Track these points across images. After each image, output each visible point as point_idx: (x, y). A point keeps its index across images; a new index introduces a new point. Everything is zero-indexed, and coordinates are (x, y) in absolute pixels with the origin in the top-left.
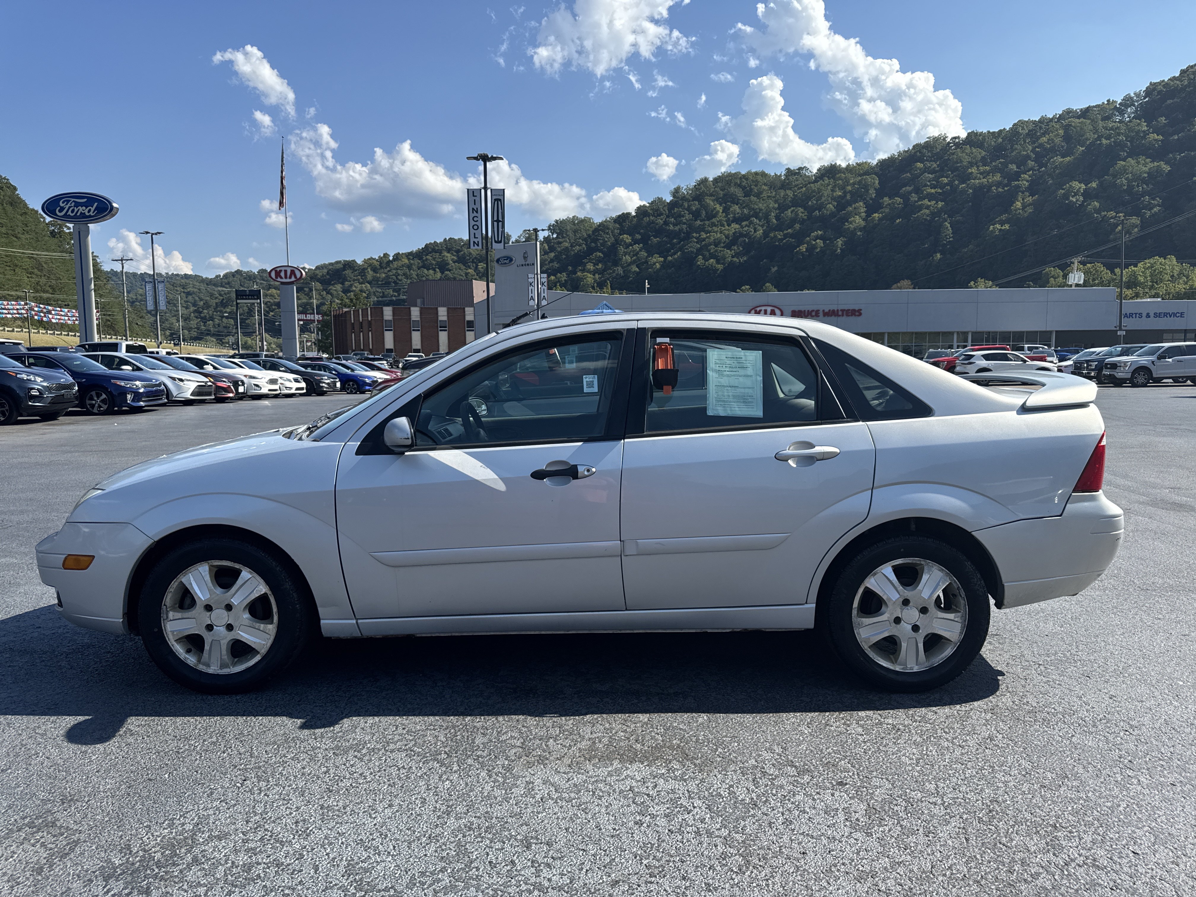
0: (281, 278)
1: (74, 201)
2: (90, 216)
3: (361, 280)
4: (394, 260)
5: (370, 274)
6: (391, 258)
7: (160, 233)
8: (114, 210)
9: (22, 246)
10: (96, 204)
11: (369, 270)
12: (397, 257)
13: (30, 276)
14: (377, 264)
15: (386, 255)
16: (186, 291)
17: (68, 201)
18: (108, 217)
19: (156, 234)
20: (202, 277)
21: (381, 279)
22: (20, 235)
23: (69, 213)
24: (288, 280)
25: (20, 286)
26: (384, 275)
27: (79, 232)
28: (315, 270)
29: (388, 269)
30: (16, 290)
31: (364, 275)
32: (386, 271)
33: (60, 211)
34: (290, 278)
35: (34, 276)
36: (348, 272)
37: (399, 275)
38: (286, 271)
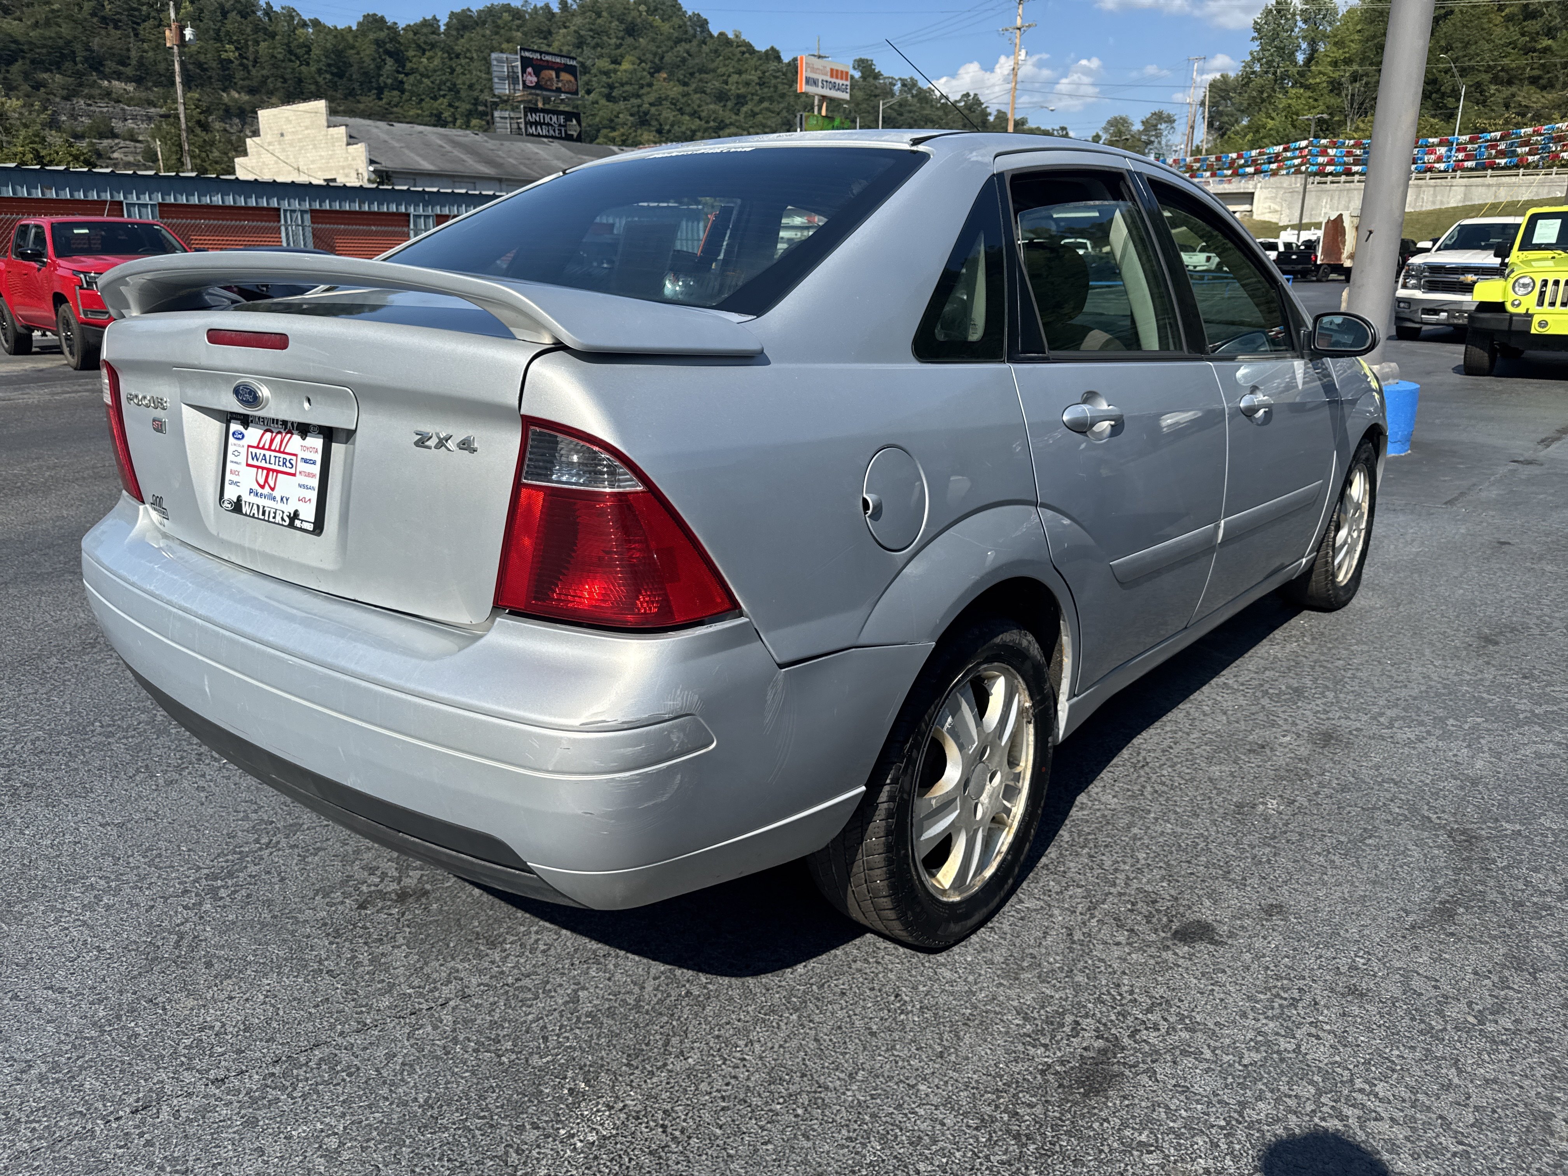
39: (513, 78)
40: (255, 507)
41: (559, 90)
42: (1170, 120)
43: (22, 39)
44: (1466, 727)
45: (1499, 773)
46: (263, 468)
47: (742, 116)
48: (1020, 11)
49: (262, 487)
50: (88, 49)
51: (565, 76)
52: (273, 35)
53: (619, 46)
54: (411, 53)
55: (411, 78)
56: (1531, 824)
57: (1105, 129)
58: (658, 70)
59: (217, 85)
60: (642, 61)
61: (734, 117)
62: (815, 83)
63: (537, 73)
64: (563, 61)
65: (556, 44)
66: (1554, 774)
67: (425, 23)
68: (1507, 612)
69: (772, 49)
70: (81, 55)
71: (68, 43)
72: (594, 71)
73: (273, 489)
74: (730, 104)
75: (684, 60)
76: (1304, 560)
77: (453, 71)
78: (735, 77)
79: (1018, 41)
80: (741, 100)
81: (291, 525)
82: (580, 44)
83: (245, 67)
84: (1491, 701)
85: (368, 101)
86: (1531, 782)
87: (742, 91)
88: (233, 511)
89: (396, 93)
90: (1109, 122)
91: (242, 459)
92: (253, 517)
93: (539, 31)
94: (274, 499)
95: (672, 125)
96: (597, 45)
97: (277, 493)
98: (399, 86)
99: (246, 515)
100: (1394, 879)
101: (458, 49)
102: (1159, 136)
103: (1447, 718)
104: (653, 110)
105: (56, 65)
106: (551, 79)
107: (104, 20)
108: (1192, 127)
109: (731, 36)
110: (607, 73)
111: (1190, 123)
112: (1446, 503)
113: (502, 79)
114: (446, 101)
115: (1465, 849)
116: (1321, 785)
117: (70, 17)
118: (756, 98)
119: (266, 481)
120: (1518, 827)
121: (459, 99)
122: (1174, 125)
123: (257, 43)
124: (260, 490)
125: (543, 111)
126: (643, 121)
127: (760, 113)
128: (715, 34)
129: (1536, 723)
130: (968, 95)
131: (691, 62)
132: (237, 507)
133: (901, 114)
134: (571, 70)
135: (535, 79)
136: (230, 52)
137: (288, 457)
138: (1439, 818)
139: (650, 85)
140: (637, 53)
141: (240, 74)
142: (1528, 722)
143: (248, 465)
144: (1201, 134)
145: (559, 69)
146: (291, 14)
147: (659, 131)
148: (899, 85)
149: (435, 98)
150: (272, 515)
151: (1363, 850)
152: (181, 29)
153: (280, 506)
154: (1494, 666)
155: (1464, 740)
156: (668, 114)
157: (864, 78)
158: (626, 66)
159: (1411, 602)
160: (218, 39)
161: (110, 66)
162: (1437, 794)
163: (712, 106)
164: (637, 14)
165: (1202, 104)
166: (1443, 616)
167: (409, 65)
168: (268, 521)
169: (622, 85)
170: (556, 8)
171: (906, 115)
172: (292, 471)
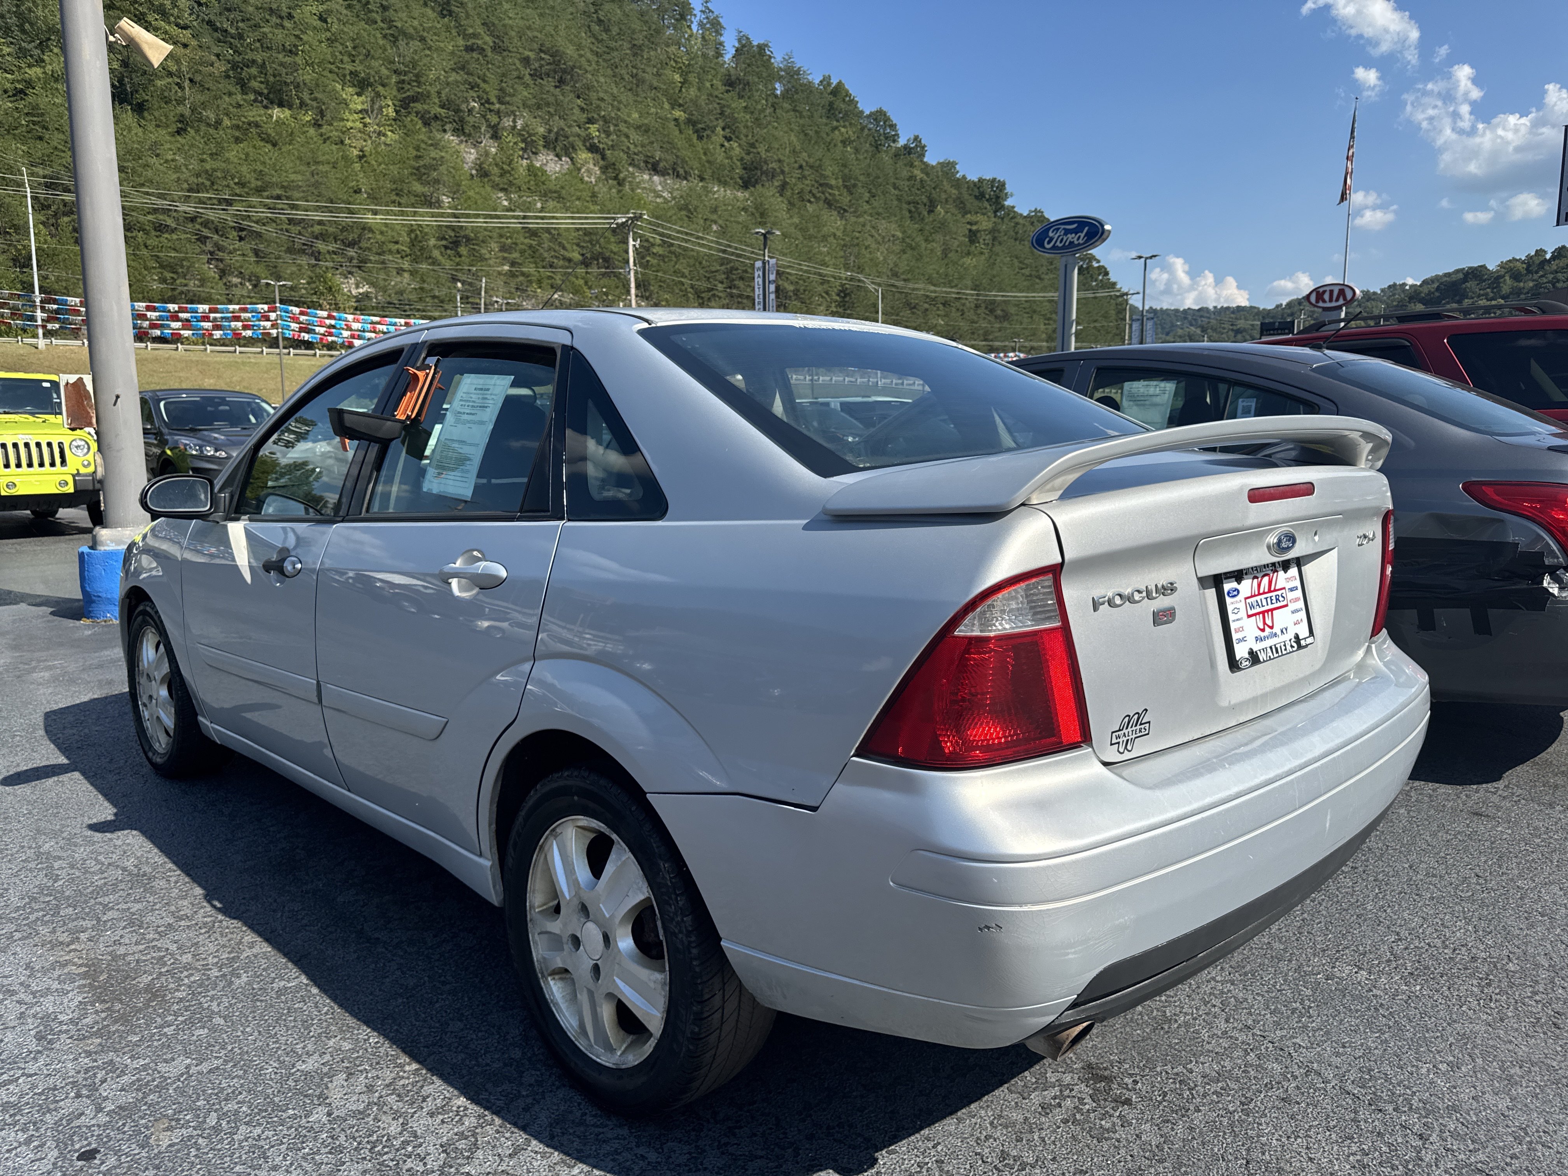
0: (1324, 301)
1: (1064, 229)
2: (1079, 244)
3: (1491, 295)
4: (1553, 258)
5: (1508, 284)
6: (1548, 256)
7: (1155, 256)
8: (1106, 234)
9: (1044, 289)
10: (1086, 229)
11: (1507, 278)
12: (1559, 253)
13: (1047, 322)
14: (1521, 267)
15: (1540, 252)
16: (1235, 328)
17: (1058, 229)
18: (1098, 243)
19: (1151, 257)
20: (1258, 308)
21: (1525, 291)
22: (1043, 276)
23: (1058, 244)
24: (1334, 304)
25: (1034, 335)
26: (1531, 284)
27: (1066, 266)
28: (1421, 286)
29: (1541, 273)
30: (1031, 340)
31: (1498, 287)
32: (1536, 277)
33: (1049, 243)
34: (1337, 300)
35: (1051, 322)
36: (1471, 284)
37: (1558, 281)
38: (1331, 292)
40: (1269, 650)
46: (1258, 613)
49: (1263, 630)
73: (1271, 627)
81: (1300, 647)
88: (1253, 665)
91: (1243, 614)
92: (1270, 659)
94: (1276, 635)
97: (1277, 629)
99: (1264, 661)
119: (1265, 623)
124: (1262, 634)
132: (1254, 658)
137: (1279, 593)
143: (1249, 616)
150: (1283, 648)
153: (1282, 638)
168: (1283, 655)
172: (1285, 603)
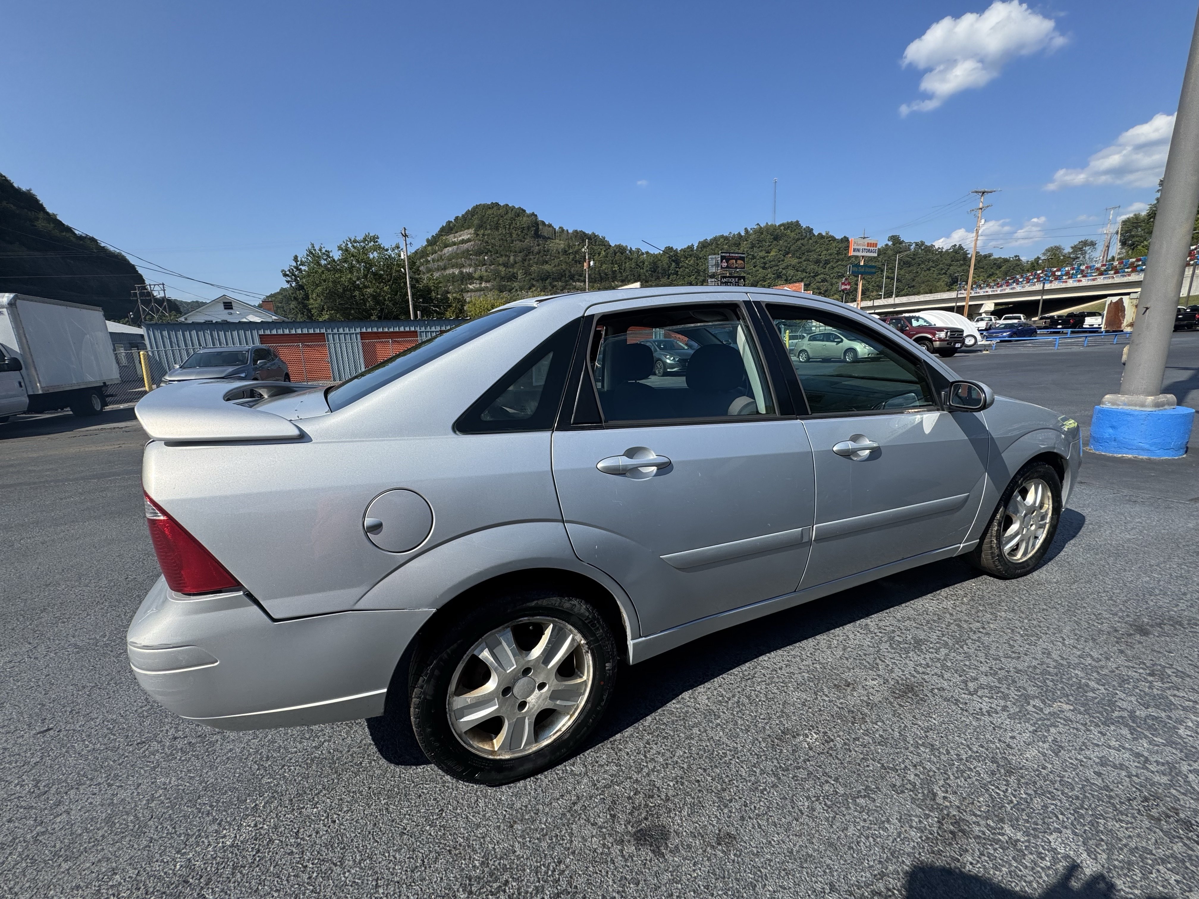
39: (717, 265)
41: (736, 268)
42: (1093, 244)
43: (550, 271)
44: (1047, 711)
45: (1044, 768)
47: (827, 269)
48: (982, 200)
50: (570, 272)
51: (739, 262)
52: (631, 259)
53: (769, 246)
54: (682, 259)
55: (681, 269)
56: (1036, 837)
57: (1044, 254)
58: (788, 253)
59: (611, 280)
60: (780, 251)
61: (823, 270)
62: (858, 250)
63: (727, 262)
64: (739, 255)
65: (742, 249)
66: (1107, 788)
67: (688, 247)
68: (1183, 606)
69: (845, 237)
70: (568, 274)
71: (564, 271)
72: (758, 257)
74: (821, 265)
75: (800, 248)
76: (962, 546)
77: (698, 264)
78: (825, 252)
79: (980, 215)
80: (827, 262)
82: (753, 247)
83: (621, 272)
84: (1093, 690)
85: (664, 280)
86: (1073, 789)
87: (828, 257)
89: (675, 276)
90: (1046, 250)
93: (735, 244)
95: (792, 277)
96: (760, 246)
98: (676, 273)
100: (850, 848)
101: (701, 256)
102: (1084, 253)
103: (1034, 697)
104: (784, 271)
105: (559, 279)
106: (733, 264)
107: (576, 261)
108: (1108, 247)
109: (824, 234)
110: (764, 258)
111: (1106, 244)
112: (1189, 500)
113: (712, 266)
114: (694, 277)
115: (944, 842)
116: (867, 733)
117: (566, 262)
118: (835, 260)
120: (1019, 835)
121: (699, 275)
122: (1096, 246)
123: (626, 263)
125: (729, 277)
126: (779, 276)
127: (837, 267)
128: (816, 234)
129: (1127, 725)
130: (955, 245)
131: (803, 248)
133: (914, 259)
134: (742, 259)
135: (726, 264)
136: (616, 268)
138: (945, 798)
139: (783, 260)
140: (778, 247)
141: (619, 275)
142: (1121, 722)
144: (1116, 249)
145: (736, 259)
146: (638, 250)
147: (786, 280)
148: (914, 245)
149: (690, 276)
151: (848, 808)
152: (589, 262)
154: (1126, 656)
155: (1033, 725)
156: (791, 272)
157: (894, 244)
158: (772, 253)
159: (1090, 582)
160: (612, 263)
161: (577, 277)
162: (963, 772)
163: (812, 266)
164: (779, 230)
165: (1117, 233)
166: (1111, 599)
167: (681, 264)
169: (770, 262)
170: (743, 234)
171: (917, 260)
